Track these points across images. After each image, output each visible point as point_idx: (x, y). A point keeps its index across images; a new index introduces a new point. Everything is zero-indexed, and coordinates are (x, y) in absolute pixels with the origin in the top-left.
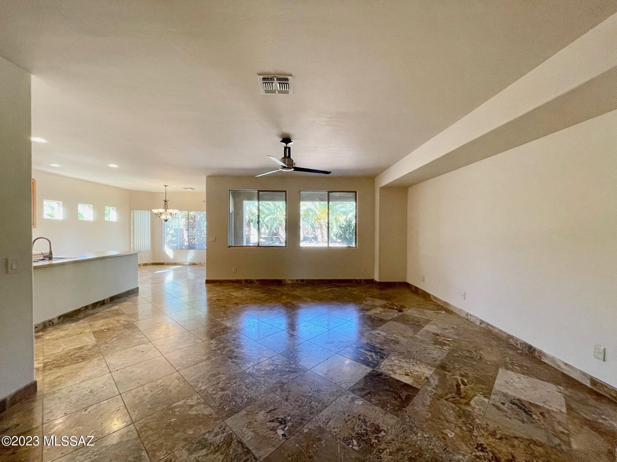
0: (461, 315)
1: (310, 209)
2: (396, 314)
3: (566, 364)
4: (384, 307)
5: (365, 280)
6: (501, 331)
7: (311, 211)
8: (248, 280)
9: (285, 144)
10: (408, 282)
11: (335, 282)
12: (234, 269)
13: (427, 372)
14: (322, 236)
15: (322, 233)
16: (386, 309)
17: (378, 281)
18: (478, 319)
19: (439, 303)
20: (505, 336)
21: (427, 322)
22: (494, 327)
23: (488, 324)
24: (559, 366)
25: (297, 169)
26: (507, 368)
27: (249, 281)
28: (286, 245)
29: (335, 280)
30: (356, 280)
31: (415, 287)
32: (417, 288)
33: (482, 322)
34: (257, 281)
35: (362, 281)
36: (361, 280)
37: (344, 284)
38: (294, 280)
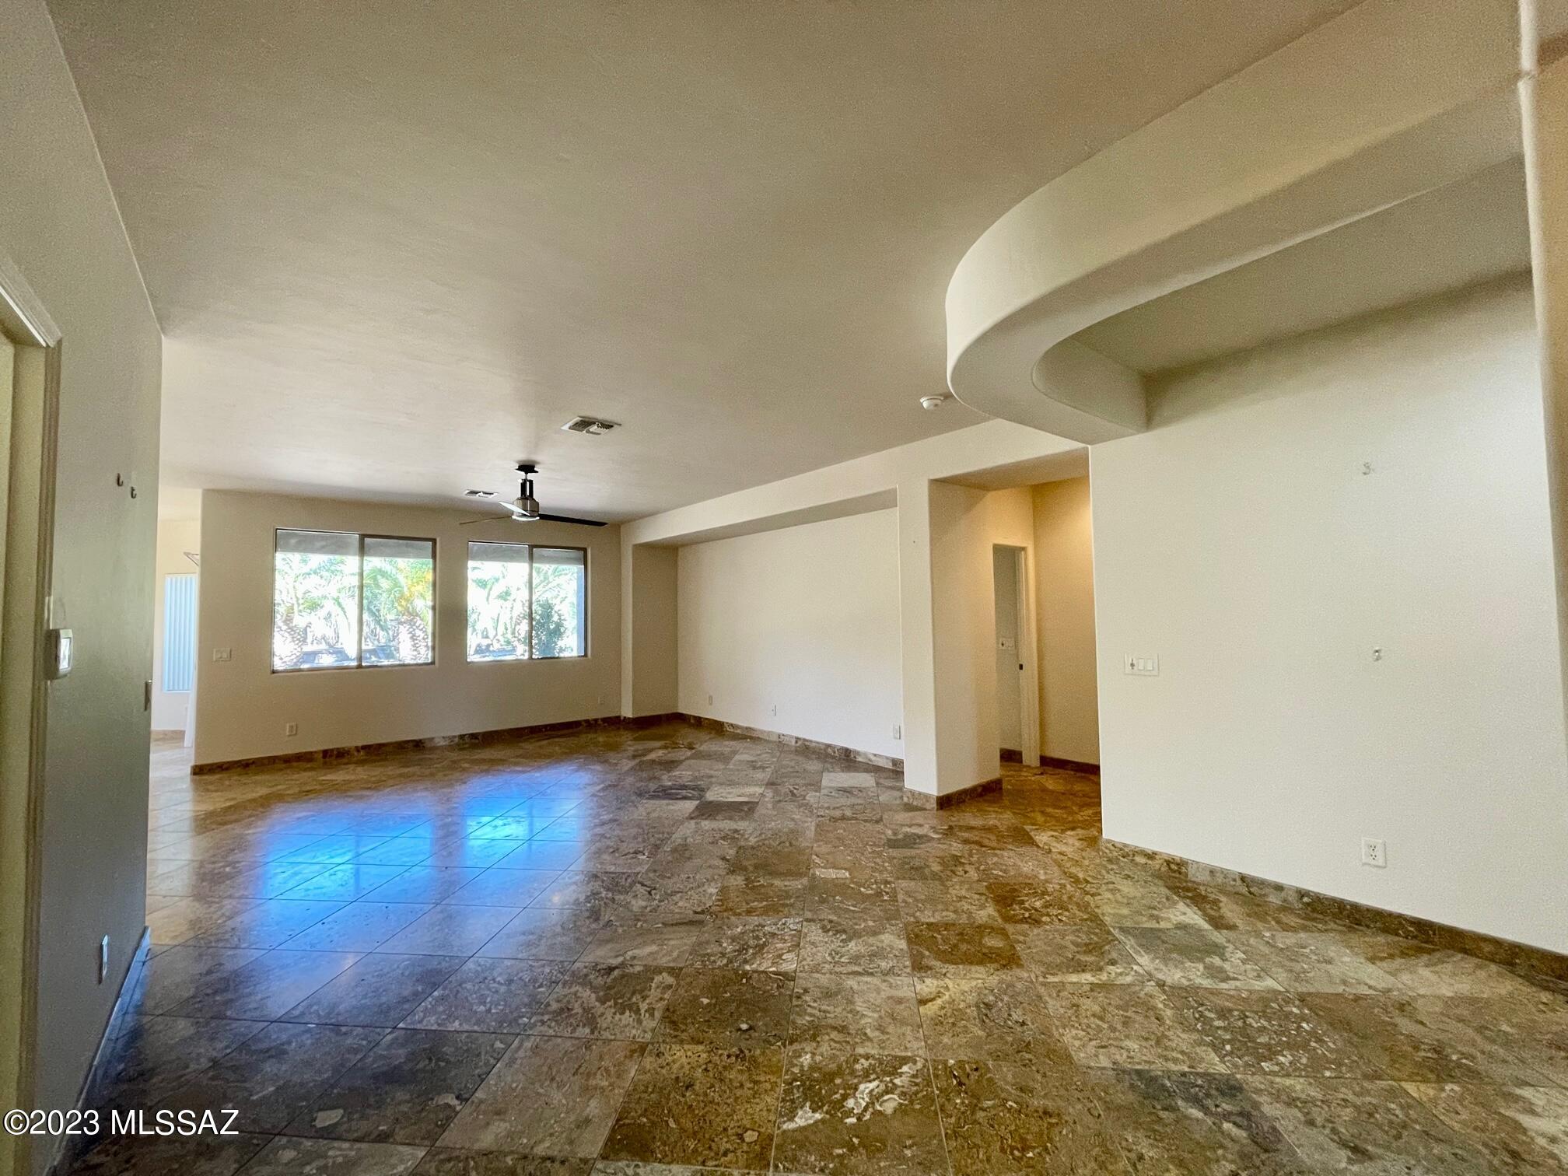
0: (771, 739)
1: (380, 570)
2: (689, 753)
3: (875, 755)
4: (665, 747)
5: (605, 720)
6: (818, 743)
7: (383, 576)
8: (332, 750)
9: (523, 473)
10: (680, 711)
11: (546, 730)
12: (292, 727)
13: (759, 790)
14: (414, 646)
15: (414, 635)
16: (670, 750)
17: (630, 715)
18: (792, 737)
19: (739, 731)
20: (823, 747)
21: (735, 752)
22: (811, 741)
23: (805, 740)
24: (870, 760)
25: (543, 517)
26: (829, 771)
27: (335, 752)
28: (434, 657)
29: (546, 726)
30: (587, 721)
31: (695, 717)
32: (700, 718)
33: (797, 739)
34: (358, 751)
35: (600, 722)
36: (596, 720)
37: (566, 732)
38: (455, 737)
